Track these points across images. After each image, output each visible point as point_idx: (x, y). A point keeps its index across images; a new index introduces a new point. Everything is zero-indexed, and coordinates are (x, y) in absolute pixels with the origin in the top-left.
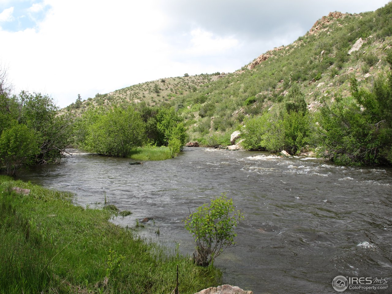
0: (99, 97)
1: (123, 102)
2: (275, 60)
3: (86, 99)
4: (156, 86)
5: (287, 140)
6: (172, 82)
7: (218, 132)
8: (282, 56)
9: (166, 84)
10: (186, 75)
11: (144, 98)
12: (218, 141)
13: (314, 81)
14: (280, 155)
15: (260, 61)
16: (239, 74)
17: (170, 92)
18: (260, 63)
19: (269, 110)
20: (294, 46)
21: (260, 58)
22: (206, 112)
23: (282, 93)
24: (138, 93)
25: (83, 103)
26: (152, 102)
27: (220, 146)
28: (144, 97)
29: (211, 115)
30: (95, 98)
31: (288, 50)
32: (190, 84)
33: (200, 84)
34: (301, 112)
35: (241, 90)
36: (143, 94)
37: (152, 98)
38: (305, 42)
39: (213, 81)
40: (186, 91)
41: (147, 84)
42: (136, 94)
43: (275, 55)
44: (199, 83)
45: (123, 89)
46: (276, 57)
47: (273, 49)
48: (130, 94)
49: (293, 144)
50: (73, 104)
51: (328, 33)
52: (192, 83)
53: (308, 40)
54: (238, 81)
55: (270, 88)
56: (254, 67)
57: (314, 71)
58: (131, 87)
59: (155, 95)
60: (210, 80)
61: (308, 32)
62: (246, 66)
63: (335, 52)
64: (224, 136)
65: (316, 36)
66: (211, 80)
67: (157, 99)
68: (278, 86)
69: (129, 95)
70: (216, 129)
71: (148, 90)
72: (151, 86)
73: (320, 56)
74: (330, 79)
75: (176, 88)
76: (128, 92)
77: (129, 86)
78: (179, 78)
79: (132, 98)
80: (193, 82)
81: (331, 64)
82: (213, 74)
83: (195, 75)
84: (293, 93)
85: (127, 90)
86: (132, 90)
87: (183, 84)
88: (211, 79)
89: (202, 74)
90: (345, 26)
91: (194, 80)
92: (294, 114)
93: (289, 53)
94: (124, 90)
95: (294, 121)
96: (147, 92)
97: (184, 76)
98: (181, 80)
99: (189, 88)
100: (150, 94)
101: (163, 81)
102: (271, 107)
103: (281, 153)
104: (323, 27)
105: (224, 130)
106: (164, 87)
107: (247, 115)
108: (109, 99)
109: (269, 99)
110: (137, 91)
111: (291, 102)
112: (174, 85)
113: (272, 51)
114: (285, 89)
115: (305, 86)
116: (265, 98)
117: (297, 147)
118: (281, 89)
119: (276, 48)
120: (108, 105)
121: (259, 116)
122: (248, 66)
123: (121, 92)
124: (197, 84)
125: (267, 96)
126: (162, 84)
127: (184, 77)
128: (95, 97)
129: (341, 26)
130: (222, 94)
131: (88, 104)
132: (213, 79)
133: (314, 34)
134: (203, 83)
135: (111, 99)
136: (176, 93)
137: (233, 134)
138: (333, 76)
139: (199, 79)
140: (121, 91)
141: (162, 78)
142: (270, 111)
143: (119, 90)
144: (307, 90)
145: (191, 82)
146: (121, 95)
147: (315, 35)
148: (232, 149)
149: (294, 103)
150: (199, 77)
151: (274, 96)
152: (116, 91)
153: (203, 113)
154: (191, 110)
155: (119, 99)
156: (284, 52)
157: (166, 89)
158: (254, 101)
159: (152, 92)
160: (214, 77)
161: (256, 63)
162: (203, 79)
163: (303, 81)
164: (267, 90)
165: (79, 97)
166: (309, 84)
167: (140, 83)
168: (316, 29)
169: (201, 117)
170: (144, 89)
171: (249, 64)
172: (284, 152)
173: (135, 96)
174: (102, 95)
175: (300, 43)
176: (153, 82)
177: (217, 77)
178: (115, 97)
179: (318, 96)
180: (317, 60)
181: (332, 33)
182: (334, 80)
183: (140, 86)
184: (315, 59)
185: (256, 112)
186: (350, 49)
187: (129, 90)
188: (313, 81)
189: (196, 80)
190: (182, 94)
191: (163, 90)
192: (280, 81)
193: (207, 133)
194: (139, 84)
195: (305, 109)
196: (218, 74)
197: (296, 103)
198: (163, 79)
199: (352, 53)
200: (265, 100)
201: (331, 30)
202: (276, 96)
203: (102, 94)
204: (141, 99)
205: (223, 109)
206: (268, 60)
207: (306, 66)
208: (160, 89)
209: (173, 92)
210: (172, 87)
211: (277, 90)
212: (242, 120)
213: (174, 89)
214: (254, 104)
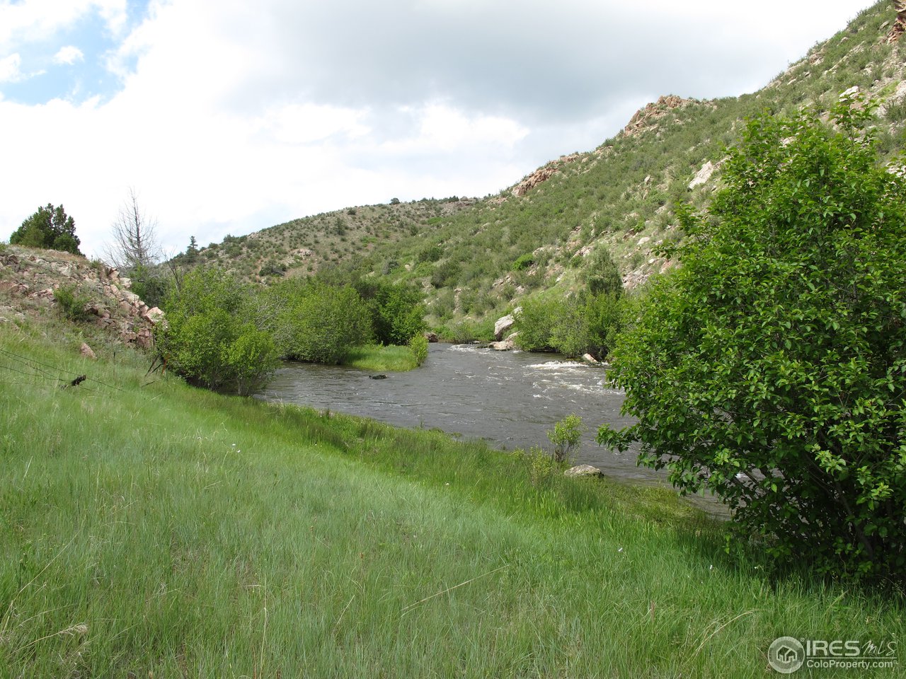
0: (231, 242)
1: (277, 252)
2: (562, 181)
3: (206, 246)
4: (339, 222)
5: (592, 338)
6: (369, 215)
7: (470, 318)
8: (576, 175)
9: (357, 217)
10: (395, 202)
11: (316, 245)
12: (472, 332)
13: (633, 233)
14: (582, 361)
15: (536, 182)
16: (496, 204)
17: (365, 233)
18: (536, 185)
19: (558, 280)
20: (598, 156)
21: (535, 177)
22: (443, 278)
23: (578, 252)
24: (304, 234)
25: (201, 253)
26: (332, 252)
27: (476, 342)
28: (317, 242)
29: (453, 285)
30: (222, 244)
31: (587, 164)
32: (403, 218)
33: (421, 219)
34: (613, 294)
35: (505, 239)
36: (315, 236)
37: (332, 244)
38: (616, 150)
39: (446, 213)
40: (396, 231)
41: (322, 217)
42: (302, 238)
43: (563, 172)
44: (420, 216)
45: (276, 228)
46: (565, 176)
47: (557, 159)
48: (291, 237)
49: (601, 343)
50: (181, 255)
51: (658, 135)
52: (405, 217)
53: (622, 147)
54: (497, 220)
55: (558, 241)
56: (525, 192)
57: (632, 215)
58: (291, 222)
59: (337, 239)
60: (439, 211)
61: (622, 131)
62: (510, 189)
63: (668, 181)
64: (482, 324)
65: (635, 140)
66: (442, 212)
67: (340, 246)
68: (571, 238)
69: (288, 240)
70: (466, 311)
71: (324, 230)
72: (329, 222)
73: (642, 185)
74: (660, 231)
75: (376, 227)
76: (287, 234)
77: (288, 222)
78: (380, 206)
79: (295, 244)
80: (408, 214)
81: (661, 204)
82: (445, 200)
83: (411, 201)
84: (601, 262)
85: (284, 230)
86: (294, 229)
87: (390, 218)
88: (441, 209)
89: (424, 200)
90: (687, 124)
91: (410, 211)
92: (603, 296)
93: (588, 169)
94: (278, 230)
95: (602, 308)
96: (322, 233)
97: (391, 202)
98: (385, 210)
99: (401, 226)
100: (328, 237)
101: (352, 212)
102: (562, 276)
103: (583, 357)
104: (648, 122)
105: (480, 314)
106: (354, 223)
107: (520, 287)
108: (251, 246)
109: (557, 261)
110: (303, 231)
111: (597, 276)
112: (372, 219)
113: (557, 163)
114: (584, 243)
115: (619, 242)
116: (550, 257)
117: (607, 348)
118: (577, 242)
119: (564, 156)
120: (249, 257)
121: (541, 291)
122: (512, 189)
123: (272, 234)
124: (416, 218)
125: (554, 255)
126: (350, 217)
127: (390, 204)
128: (223, 241)
129: (680, 123)
130: (470, 244)
131: (211, 256)
132: (445, 209)
133: (632, 136)
134: (427, 217)
135: (255, 247)
136: (377, 236)
137: (498, 322)
138: (663, 228)
139: (418, 210)
140: (273, 230)
141: (349, 206)
142: (559, 283)
143: (268, 229)
144: (621, 249)
145: (404, 215)
146: (273, 238)
147: (635, 136)
148: (501, 348)
149: (602, 279)
150: (419, 205)
151: (566, 256)
152: (264, 230)
153: (438, 281)
154: (415, 273)
155: (270, 247)
156: (580, 168)
157: (359, 228)
158: (531, 263)
159: (331, 233)
160: (446, 205)
161: (529, 186)
162: (427, 209)
163: (614, 232)
164: (553, 243)
165: (193, 242)
166: (625, 237)
167: (309, 216)
168: (635, 126)
169: (434, 287)
170: (317, 228)
171: (515, 186)
172: (587, 356)
173: (299, 241)
174: (237, 238)
175: (608, 151)
176: (332, 214)
177: (452, 205)
178: (261, 243)
179: (639, 263)
180: (638, 193)
181: (664, 134)
182: (665, 235)
183: (307, 221)
184: (635, 190)
185: (534, 284)
186: (692, 179)
187: (287, 228)
188: (631, 233)
189: (413, 211)
190: (387, 237)
191: (351, 230)
192: (574, 228)
193: (450, 317)
194: (307, 217)
195: (620, 288)
196: (455, 199)
197: (606, 279)
198: (351, 208)
199: (696, 186)
200: (550, 261)
201: (663, 130)
202: (569, 256)
203: (236, 236)
204: (311, 247)
205: (475, 275)
206: (550, 181)
207: (619, 201)
208: (347, 228)
209: (371, 234)
210: (369, 224)
211: (571, 244)
212: (511, 297)
213: (372, 228)
214: (531, 268)
